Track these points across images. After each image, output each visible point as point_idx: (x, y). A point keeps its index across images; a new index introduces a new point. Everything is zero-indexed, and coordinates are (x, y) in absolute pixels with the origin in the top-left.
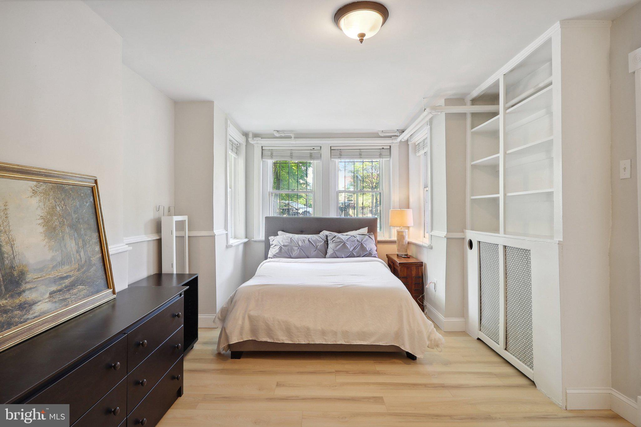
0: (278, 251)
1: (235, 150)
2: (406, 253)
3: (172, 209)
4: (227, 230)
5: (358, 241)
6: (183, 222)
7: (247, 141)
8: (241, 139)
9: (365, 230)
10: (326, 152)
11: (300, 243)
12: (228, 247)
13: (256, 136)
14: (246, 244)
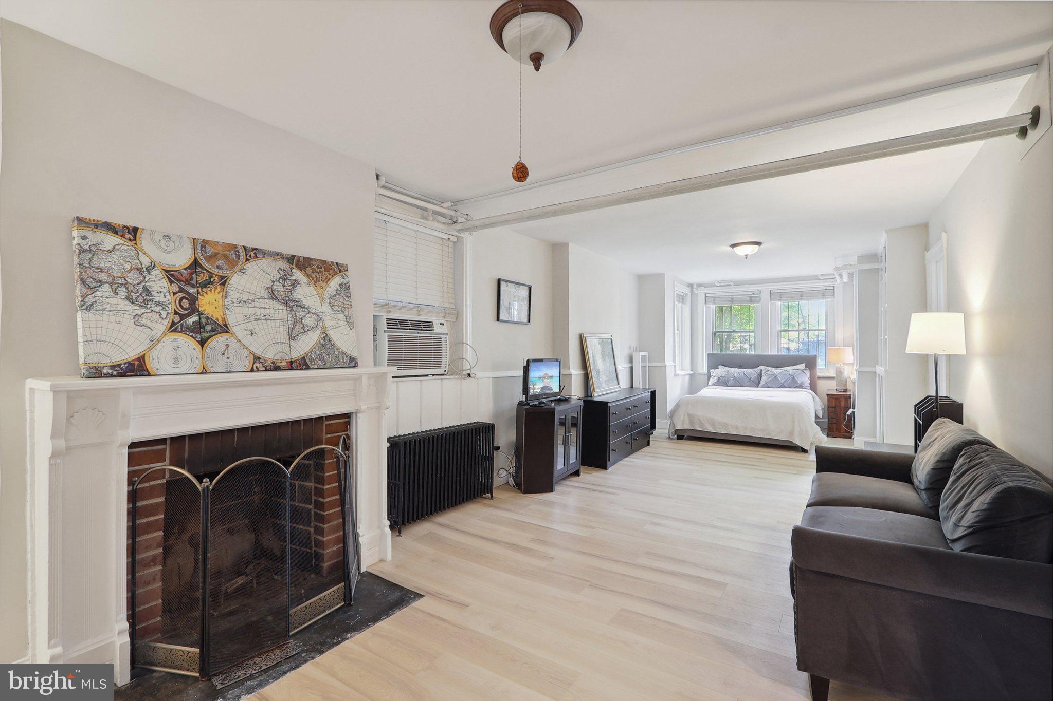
0: (716, 381)
1: (681, 300)
2: (844, 388)
3: (638, 348)
4: (675, 363)
5: (790, 374)
6: (645, 356)
7: (692, 291)
8: (687, 290)
9: (802, 366)
10: (765, 296)
11: (736, 375)
12: (676, 375)
13: (700, 285)
14: (691, 375)
